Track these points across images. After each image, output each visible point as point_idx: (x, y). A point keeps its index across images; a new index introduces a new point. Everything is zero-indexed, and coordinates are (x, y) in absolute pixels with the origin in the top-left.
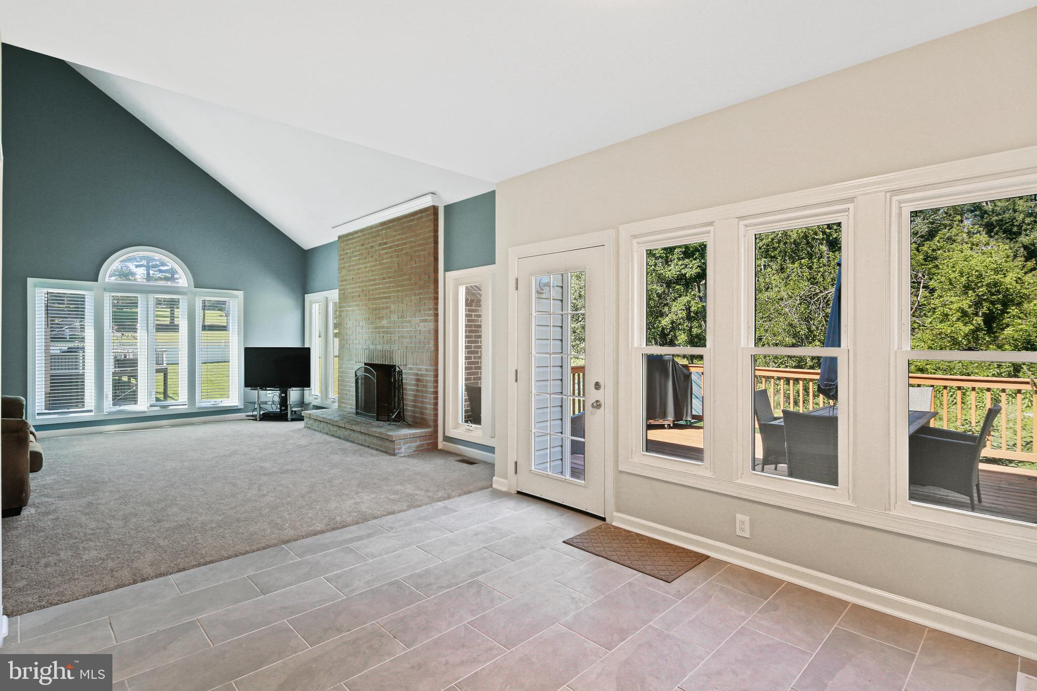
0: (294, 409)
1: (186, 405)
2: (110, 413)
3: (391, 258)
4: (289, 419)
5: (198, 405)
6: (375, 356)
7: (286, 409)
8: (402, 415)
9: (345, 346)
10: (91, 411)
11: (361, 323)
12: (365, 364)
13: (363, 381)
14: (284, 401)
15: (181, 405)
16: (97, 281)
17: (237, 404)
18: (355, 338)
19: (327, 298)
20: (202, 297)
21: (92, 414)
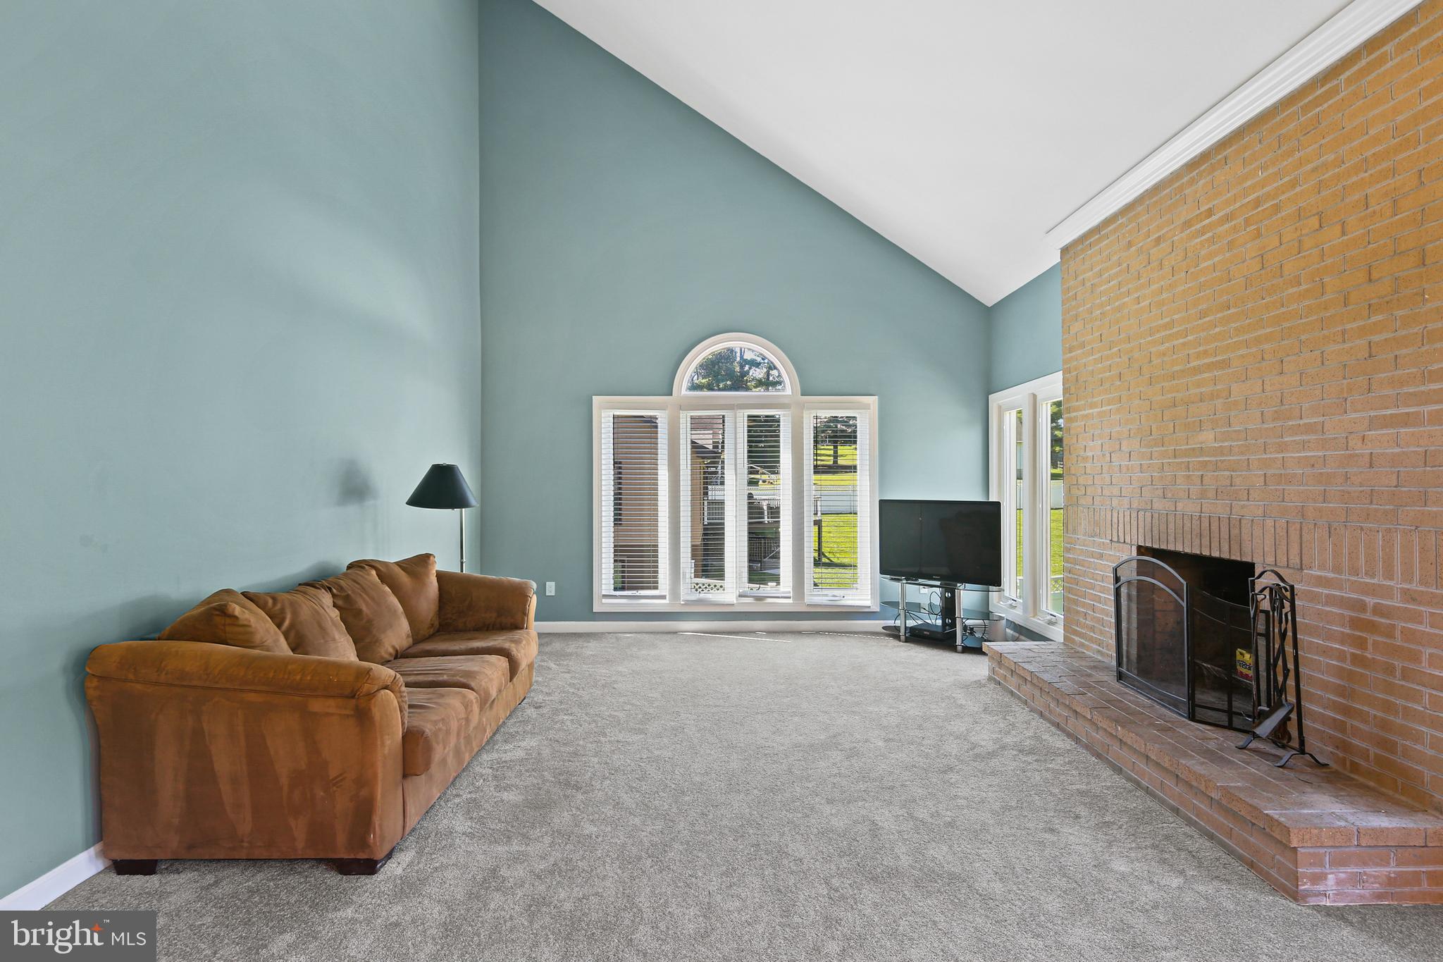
0: (969, 622)
1: (790, 598)
2: (688, 603)
3: (1229, 250)
4: (959, 648)
5: (808, 599)
6: (1171, 531)
7: (953, 625)
8: (1294, 732)
9: (1081, 501)
10: (663, 597)
11: (1124, 443)
12: (1141, 550)
13: (1134, 593)
14: (949, 608)
15: (782, 597)
16: (672, 395)
17: (868, 603)
18: (1108, 480)
19: (1035, 396)
20: (813, 411)
21: (666, 601)
